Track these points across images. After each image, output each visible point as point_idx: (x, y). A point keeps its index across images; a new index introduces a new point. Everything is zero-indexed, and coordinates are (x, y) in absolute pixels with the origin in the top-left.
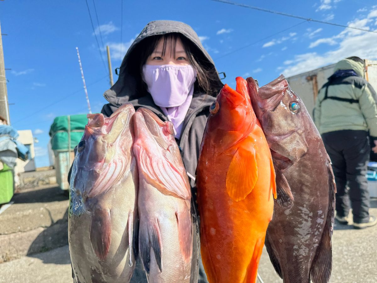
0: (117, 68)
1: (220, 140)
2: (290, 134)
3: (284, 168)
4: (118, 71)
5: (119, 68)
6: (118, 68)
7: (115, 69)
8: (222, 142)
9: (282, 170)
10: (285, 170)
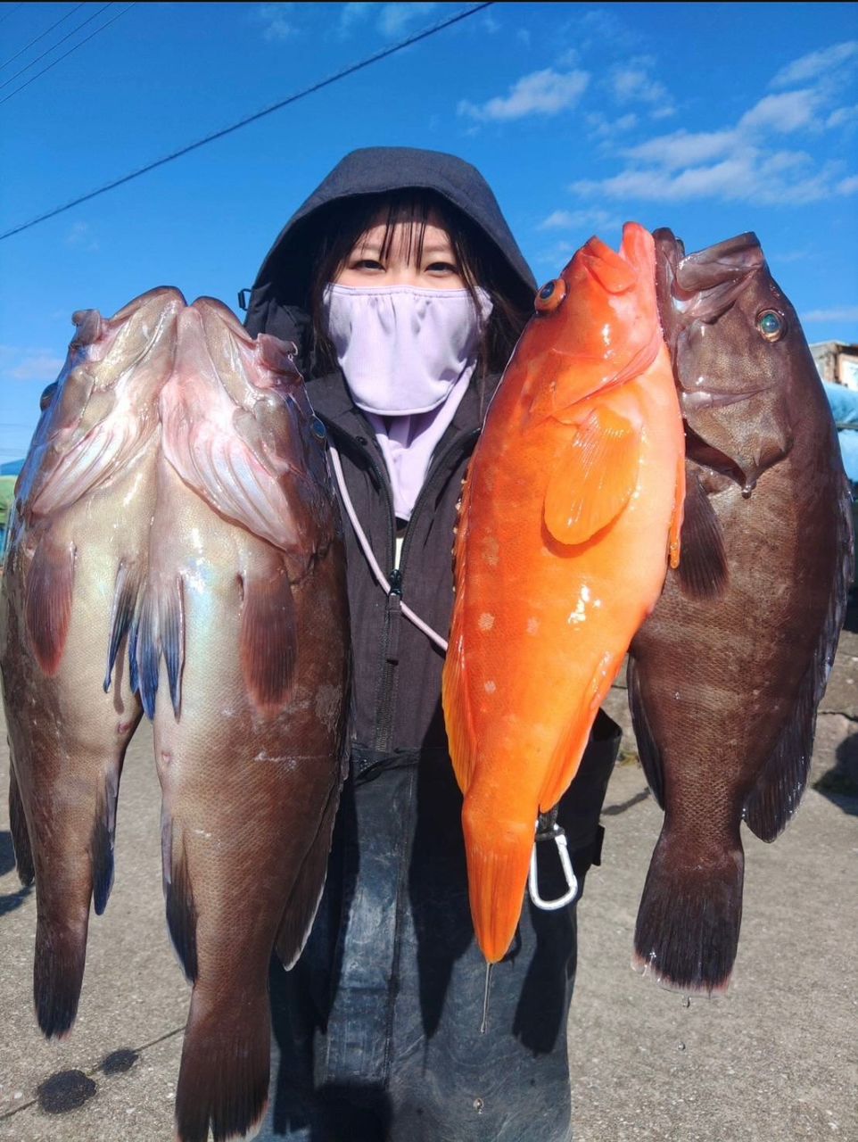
0: (245, 290)
1: (550, 383)
2: (749, 395)
3: (716, 491)
4: (247, 296)
5: (250, 288)
6: (248, 290)
7: (239, 291)
8: (554, 387)
9: (710, 494)
10: (719, 495)
